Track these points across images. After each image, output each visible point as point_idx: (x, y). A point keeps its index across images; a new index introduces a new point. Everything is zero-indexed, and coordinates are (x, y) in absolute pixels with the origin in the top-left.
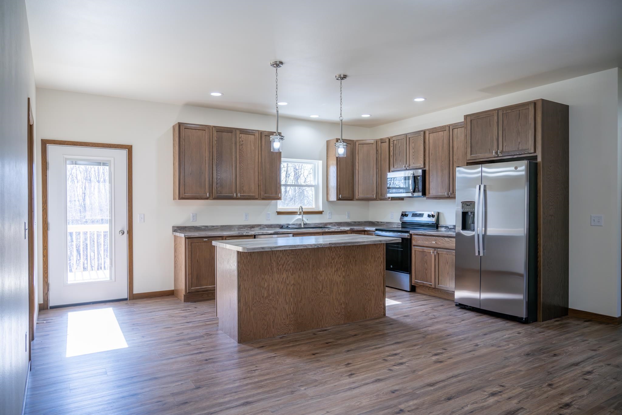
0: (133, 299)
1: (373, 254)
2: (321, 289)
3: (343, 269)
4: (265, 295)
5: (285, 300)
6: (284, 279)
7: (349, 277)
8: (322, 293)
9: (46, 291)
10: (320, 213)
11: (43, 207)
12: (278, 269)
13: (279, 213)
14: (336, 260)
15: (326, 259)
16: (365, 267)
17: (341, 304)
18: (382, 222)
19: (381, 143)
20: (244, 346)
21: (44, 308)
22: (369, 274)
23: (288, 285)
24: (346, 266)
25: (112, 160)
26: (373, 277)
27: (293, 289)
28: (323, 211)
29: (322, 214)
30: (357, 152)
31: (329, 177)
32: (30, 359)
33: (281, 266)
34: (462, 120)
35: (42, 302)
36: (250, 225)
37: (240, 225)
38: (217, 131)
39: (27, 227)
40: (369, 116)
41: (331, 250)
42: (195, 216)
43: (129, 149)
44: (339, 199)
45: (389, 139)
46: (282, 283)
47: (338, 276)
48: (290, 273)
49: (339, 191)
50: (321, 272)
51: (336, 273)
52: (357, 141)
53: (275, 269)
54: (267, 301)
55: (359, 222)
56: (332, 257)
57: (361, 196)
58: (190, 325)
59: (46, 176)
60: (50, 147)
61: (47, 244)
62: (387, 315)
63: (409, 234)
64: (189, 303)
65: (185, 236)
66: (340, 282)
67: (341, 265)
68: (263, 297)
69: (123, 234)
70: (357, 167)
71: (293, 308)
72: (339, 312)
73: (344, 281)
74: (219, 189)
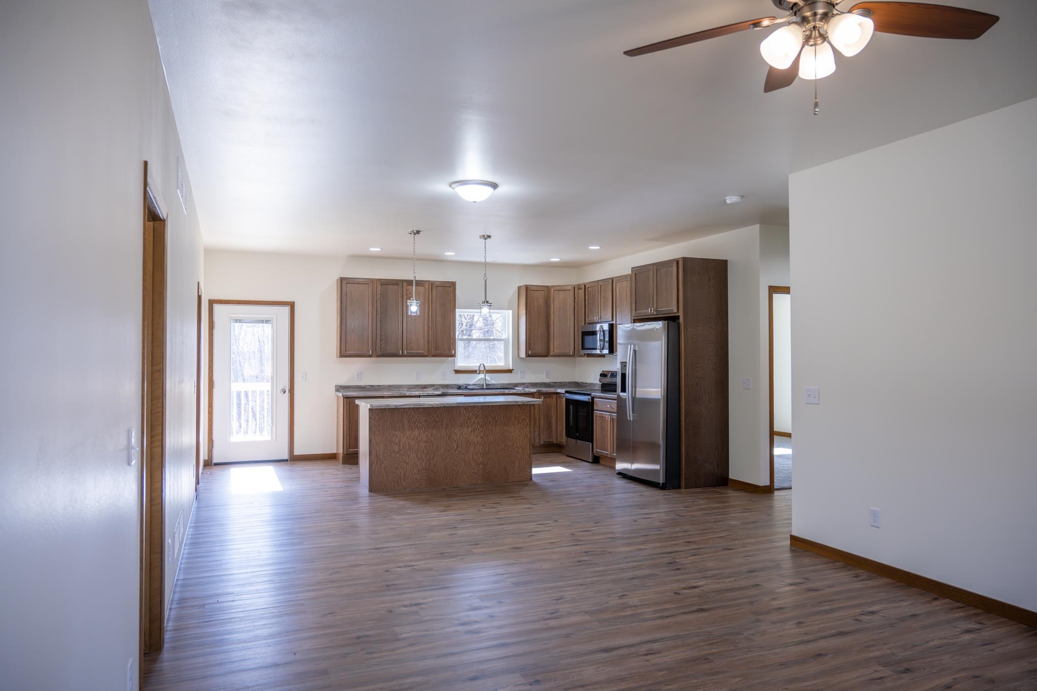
0: (294, 460)
1: (516, 416)
2: (455, 447)
3: (481, 429)
4: (397, 450)
5: (417, 455)
6: (416, 436)
7: (488, 438)
8: (457, 452)
9: (211, 448)
10: (510, 371)
11: (209, 365)
12: (410, 426)
13: (457, 372)
14: (472, 421)
15: (461, 419)
16: (507, 428)
17: (479, 464)
18: (586, 383)
19: (578, 289)
20: (372, 494)
21: (208, 464)
22: (513, 436)
23: (420, 441)
24: (485, 427)
25: (275, 317)
26: (517, 440)
27: (426, 447)
28: (513, 370)
29: (511, 373)
30: (552, 300)
31: (520, 330)
32: (196, 491)
33: (413, 424)
34: (630, 272)
35: (207, 458)
36: (421, 385)
37: (411, 385)
38: (381, 285)
39: (196, 385)
40: (559, 260)
41: (468, 410)
42: (360, 375)
43: (292, 305)
44: (528, 356)
45: (585, 286)
46: (413, 440)
47: (475, 436)
48: (422, 431)
49: (529, 345)
50: (455, 431)
51: (472, 433)
52: (553, 286)
53: (406, 427)
54: (398, 455)
55: (561, 383)
56: (468, 417)
57: (557, 351)
58: (337, 480)
59: (212, 335)
60: (216, 307)
61: (212, 402)
62: (533, 479)
63: (590, 397)
64: (345, 466)
65: (343, 395)
66: (478, 442)
67: (479, 426)
68: (394, 451)
69: (284, 392)
70: (552, 318)
71: (425, 464)
72: (476, 471)
73: (482, 441)
74: (383, 346)
